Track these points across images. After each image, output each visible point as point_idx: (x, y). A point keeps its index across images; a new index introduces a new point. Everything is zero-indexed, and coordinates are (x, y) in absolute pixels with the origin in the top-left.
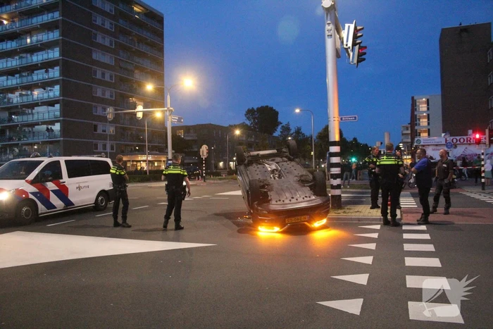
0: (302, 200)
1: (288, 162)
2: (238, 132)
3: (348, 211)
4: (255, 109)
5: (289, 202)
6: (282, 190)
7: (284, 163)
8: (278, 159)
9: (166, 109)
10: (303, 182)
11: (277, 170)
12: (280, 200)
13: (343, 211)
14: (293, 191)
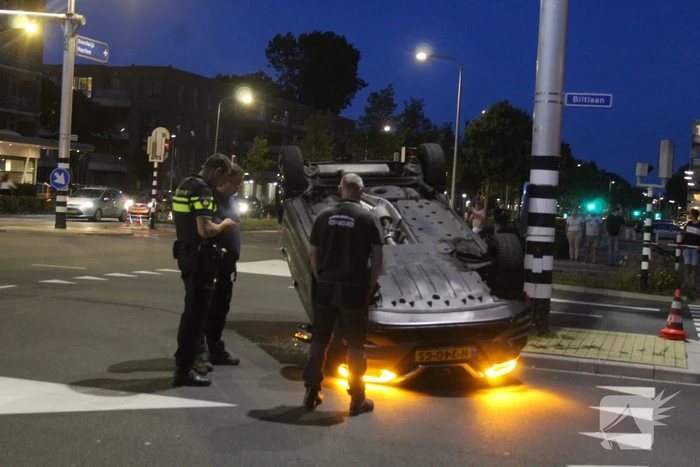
0: (461, 305)
1: (422, 202)
2: (246, 97)
3: (565, 343)
4: (296, 37)
5: (426, 307)
6: (409, 273)
7: (412, 204)
8: (395, 191)
9: (63, 16)
10: (462, 257)
11: (391, 220)
12: (403, 301)
13: (554, 341)
14: (436, 279)
